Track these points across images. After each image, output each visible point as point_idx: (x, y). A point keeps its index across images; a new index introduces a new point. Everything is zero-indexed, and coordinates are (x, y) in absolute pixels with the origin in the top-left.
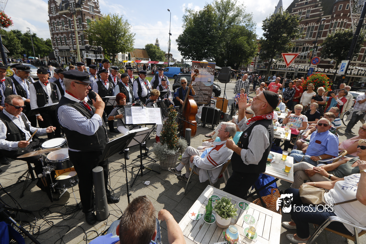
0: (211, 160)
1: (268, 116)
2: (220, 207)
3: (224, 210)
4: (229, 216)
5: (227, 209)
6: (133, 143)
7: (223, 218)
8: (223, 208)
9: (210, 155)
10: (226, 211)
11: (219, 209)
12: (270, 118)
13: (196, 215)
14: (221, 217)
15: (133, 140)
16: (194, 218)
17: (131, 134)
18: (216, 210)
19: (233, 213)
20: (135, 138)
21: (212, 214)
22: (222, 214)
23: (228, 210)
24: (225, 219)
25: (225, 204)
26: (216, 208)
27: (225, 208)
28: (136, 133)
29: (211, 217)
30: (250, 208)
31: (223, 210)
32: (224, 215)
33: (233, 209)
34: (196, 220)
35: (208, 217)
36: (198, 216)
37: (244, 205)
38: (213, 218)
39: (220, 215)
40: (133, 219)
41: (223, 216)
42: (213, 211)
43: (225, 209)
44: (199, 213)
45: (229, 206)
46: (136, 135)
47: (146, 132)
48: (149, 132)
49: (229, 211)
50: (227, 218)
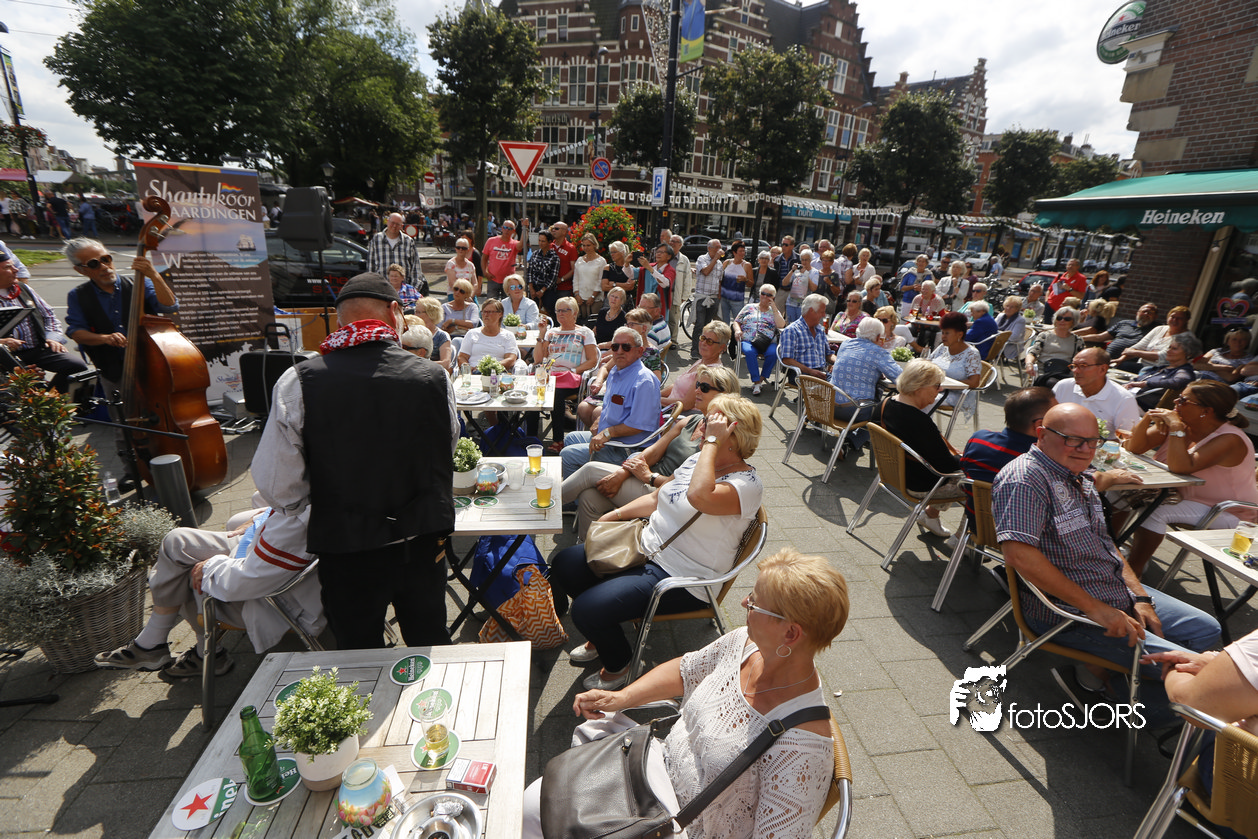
0: (272, 556)
2: (296, 721)
3: (312, 725)
4: (338, 736)
5: (322, 718)
7: (316, 753)
8: (306, 720)
9: (266, 539)
10: (319, 726)
11: (293, 729)
13: (212, 801)
14: (306, 756)
16: (202, 818)
18: (281, 739)
19: (349, 719)
21: (280, 757)
22: (307, 743)
23: (327, 716)
24: (322, 754)
27: (312, 718)
30: (435, 667)
32: (315, 742)
34: (212, 821)
35: (265, 783)
36: (221, 800)
37: (412, 665)
39: (304, 752)
41: (314, 748)
43: (314, 721)
44: (226, 787)
45: (326, 701)
49: (335, 720)
50: (328, 747)
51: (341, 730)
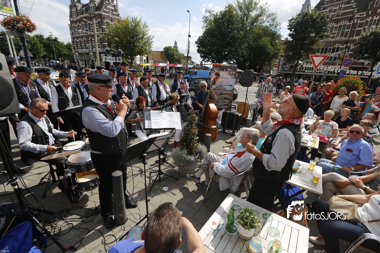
0: (232, 168)
1: (296, 122)
2: (243, 217)
4: (252, 227)
5: (250, 220)
6: (152, 148)
7: (246, 228)
8: (246, 218)
9: (231, 163)
10: (249, 222)
11: (242, 219)
12: (298, 123)
13: (217, 225)
14: (243, 228)
15: (153, 145)
16: (215, 227)
17: (151, 138)
18: (238, 220)
19: (256, 224)
20: (155, 142)
21: (234, 224)
22: (245, 225)
24: (248, 230)
25: (248, 214)
26: (238, 218)
27: (248, 219)
28: (156, 138)
29: (233, 227)
30: (274, 220)
31: (246, 220)
32: (247, 225)
33: (257, 220)
34: (217, 230)
35: (230, 228)
36: (219, 225)
37: (268, 216)
38: (235, 228)
39: (242, 226)
40: (160, 225)
41: (246, 227)
42: (235, 221)
44: (220, 223)
45: (252, 216)
46: (156, 140)
47: (167, 137)
48: (169, 137)
49: (252, 222)
50: (250, 229)
51: (253, 226)
